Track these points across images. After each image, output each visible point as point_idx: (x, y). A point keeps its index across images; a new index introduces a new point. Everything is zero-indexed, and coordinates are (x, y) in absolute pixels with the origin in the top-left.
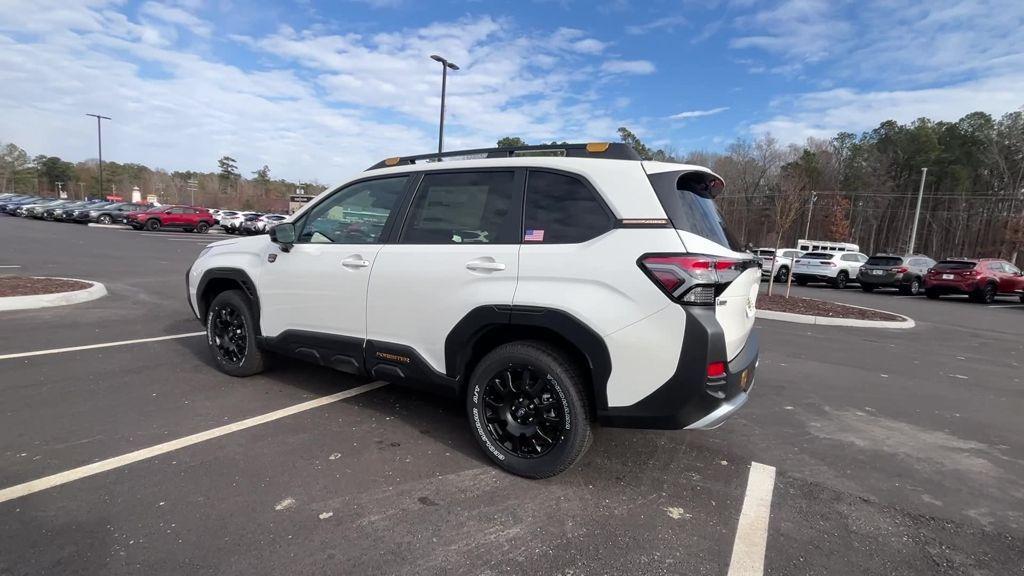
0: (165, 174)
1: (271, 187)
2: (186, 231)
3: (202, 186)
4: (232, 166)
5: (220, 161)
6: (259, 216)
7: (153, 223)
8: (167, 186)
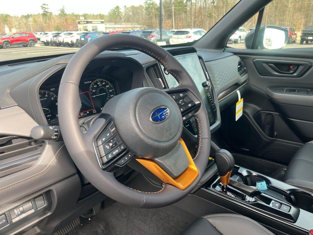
0: (18, 17)
1: (68, 17)
2: (24, 46)
3: (35, 21)
4: (47, 8)
5: (41, 6)
6: (60, 33)
7: (6, 44)
8: (20, 23)
